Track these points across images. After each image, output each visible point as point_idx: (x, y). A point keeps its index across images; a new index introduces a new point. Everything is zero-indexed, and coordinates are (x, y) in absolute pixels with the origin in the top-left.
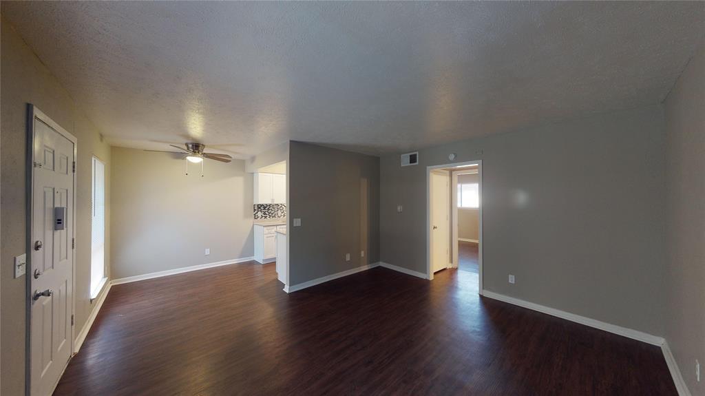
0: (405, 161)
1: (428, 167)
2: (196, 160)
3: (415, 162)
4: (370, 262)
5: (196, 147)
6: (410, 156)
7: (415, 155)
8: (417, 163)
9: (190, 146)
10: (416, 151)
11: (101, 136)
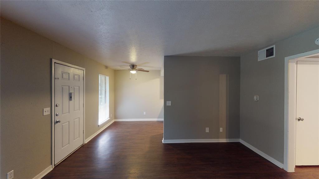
0: (262, 56)
1: (286, 59)
2: (133, 72)
3: (273, 55)
4: (229, 137)
5: (133, 67)
6: (267, 50)
7: (273, 48)
8: (274, 56)
9: (131, 66)
10: (272, 45)
11: (107, 67)
